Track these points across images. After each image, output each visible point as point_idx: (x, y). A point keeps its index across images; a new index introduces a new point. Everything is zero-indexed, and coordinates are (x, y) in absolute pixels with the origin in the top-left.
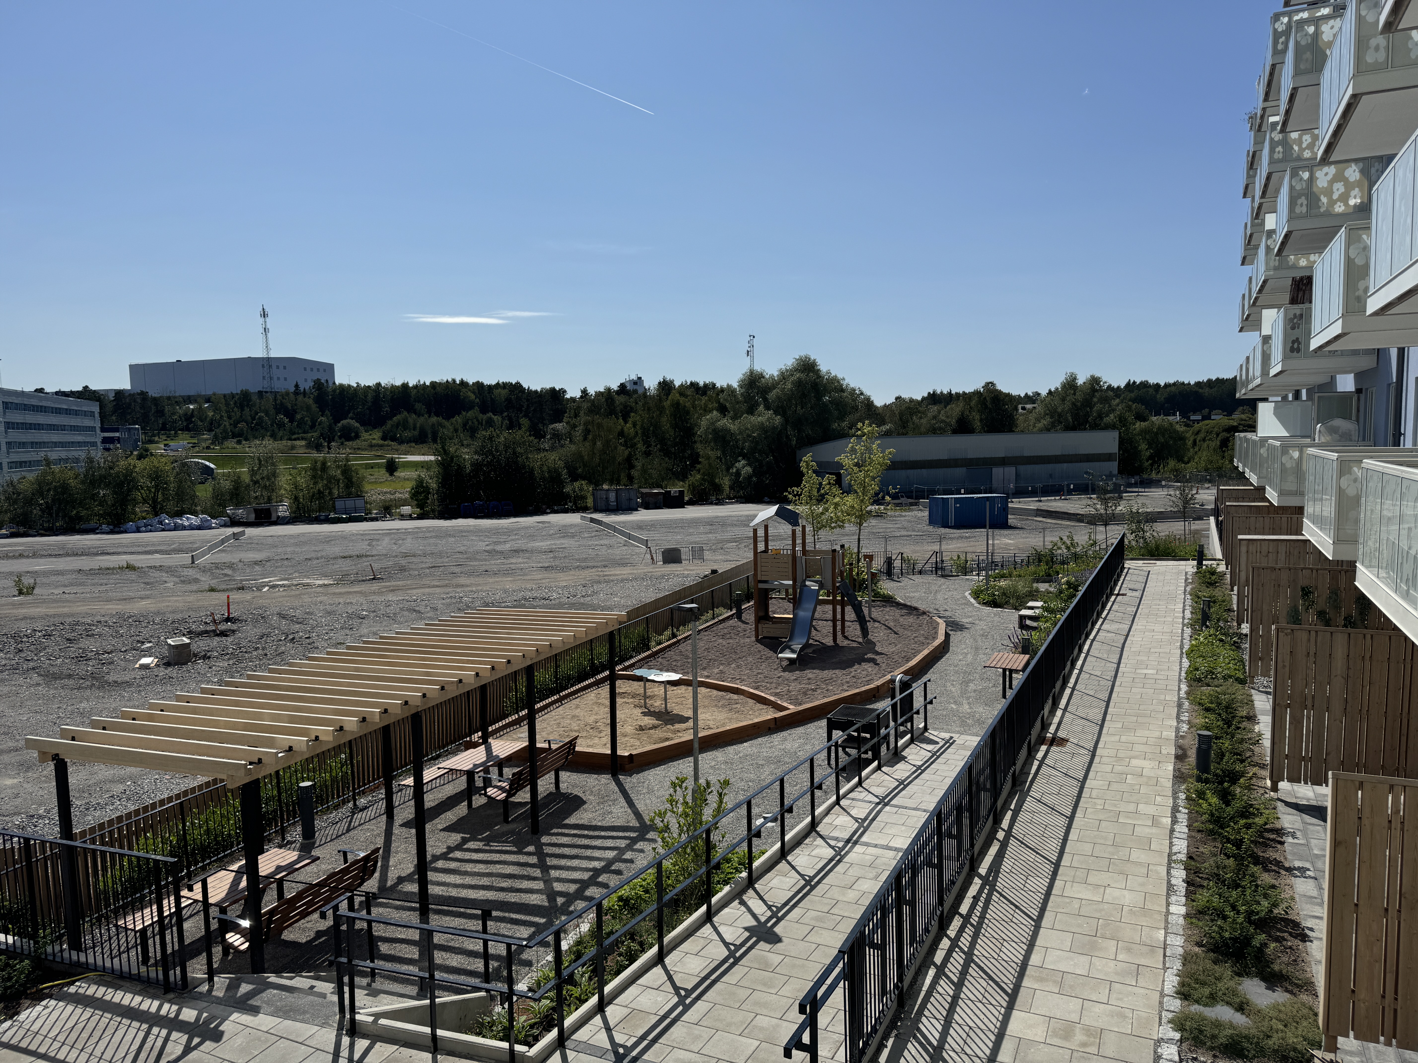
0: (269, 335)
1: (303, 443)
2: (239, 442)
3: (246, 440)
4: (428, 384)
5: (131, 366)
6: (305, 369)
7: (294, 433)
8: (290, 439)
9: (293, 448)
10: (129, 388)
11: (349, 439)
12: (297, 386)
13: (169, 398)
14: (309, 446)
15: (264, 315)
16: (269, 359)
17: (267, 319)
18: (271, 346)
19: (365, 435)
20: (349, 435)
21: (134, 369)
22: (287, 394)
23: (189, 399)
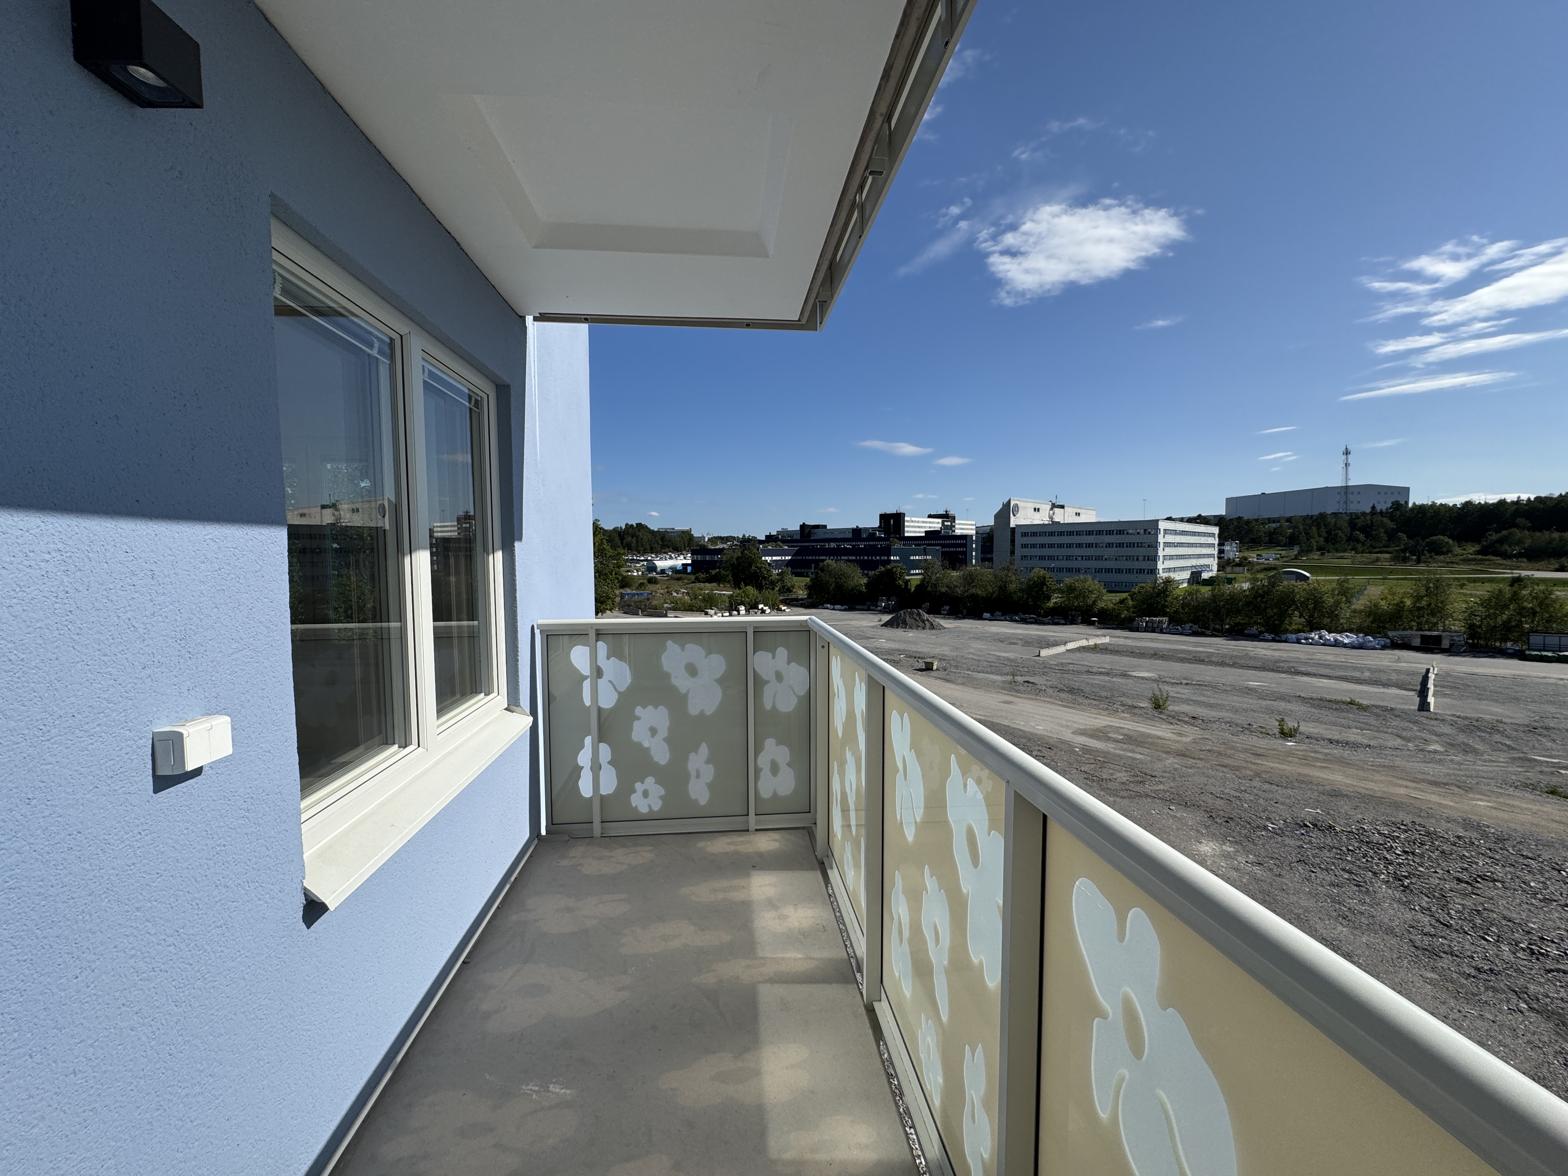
0: (1350, 468)
1: (1387, 556)
2: (1323, 554)
3: (1328, 552)
4: (1532, 499)
5: (1227, 499)
6: (1379, 493)
7: (1375, 548)
8: (1371, 553)
9: (1378, 560)
10: (1224, 514)
11: (1439, 553)
12: (1373, 507)
13: (1257, 520)
14: (1392, 559)
15: (1347, 453)
16: (1347, 487)
17: (1349, 456)
18: (1350, 476)
19: (1457, 550)
20: (1437, 550)
21: (1229, 500)
22: (1364, 514)
23: (1270, 521)
